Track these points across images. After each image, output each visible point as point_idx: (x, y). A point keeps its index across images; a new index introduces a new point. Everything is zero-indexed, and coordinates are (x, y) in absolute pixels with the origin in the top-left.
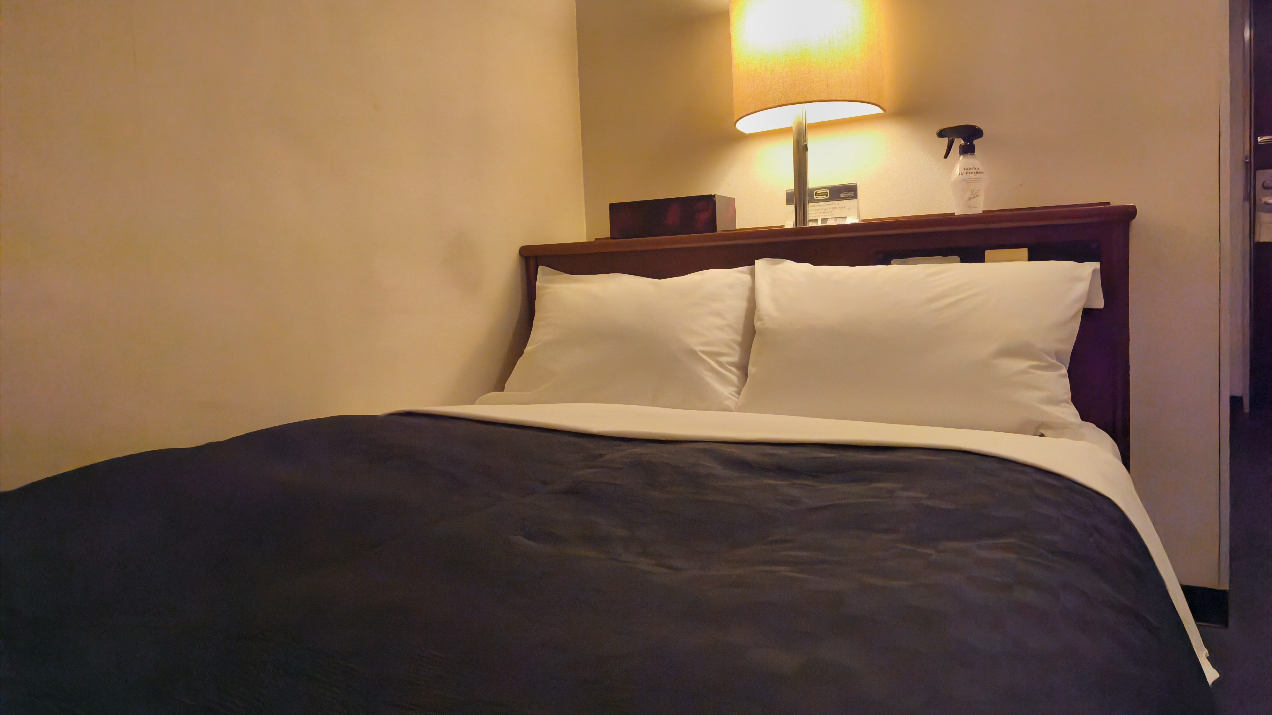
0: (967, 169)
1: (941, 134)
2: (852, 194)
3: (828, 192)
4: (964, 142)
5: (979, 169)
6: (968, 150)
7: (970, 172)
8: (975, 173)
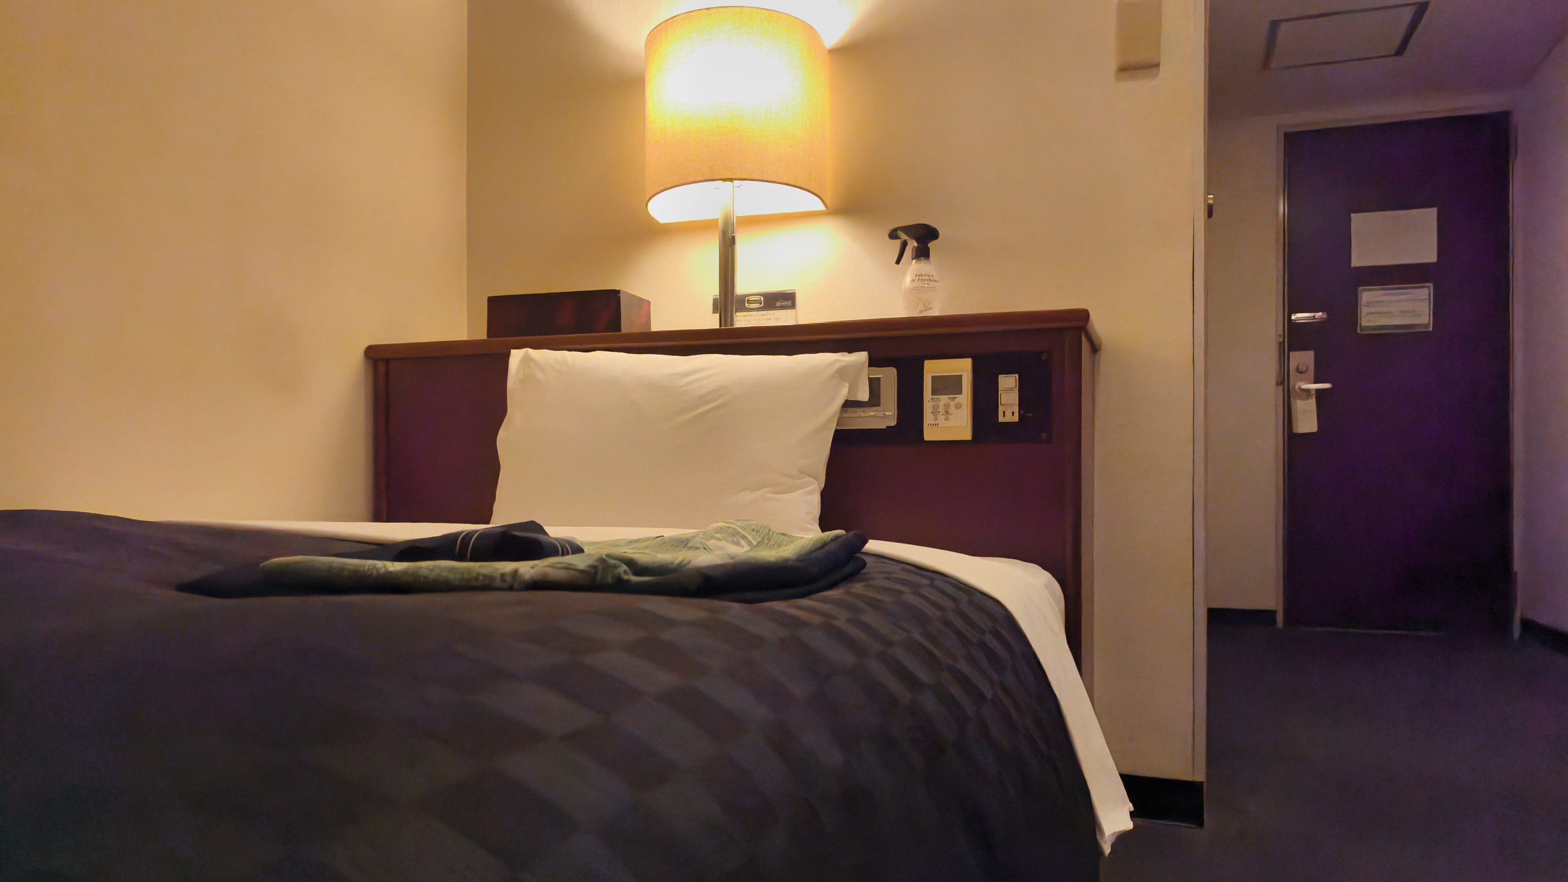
0: (919, 276)
1: (893, 235)
2: (789, 303)
3: (762, 299)
4: (917, 243)
5: (932, 276)
6: (922, 253)
7: (922, 280)
8: (927, 280)
